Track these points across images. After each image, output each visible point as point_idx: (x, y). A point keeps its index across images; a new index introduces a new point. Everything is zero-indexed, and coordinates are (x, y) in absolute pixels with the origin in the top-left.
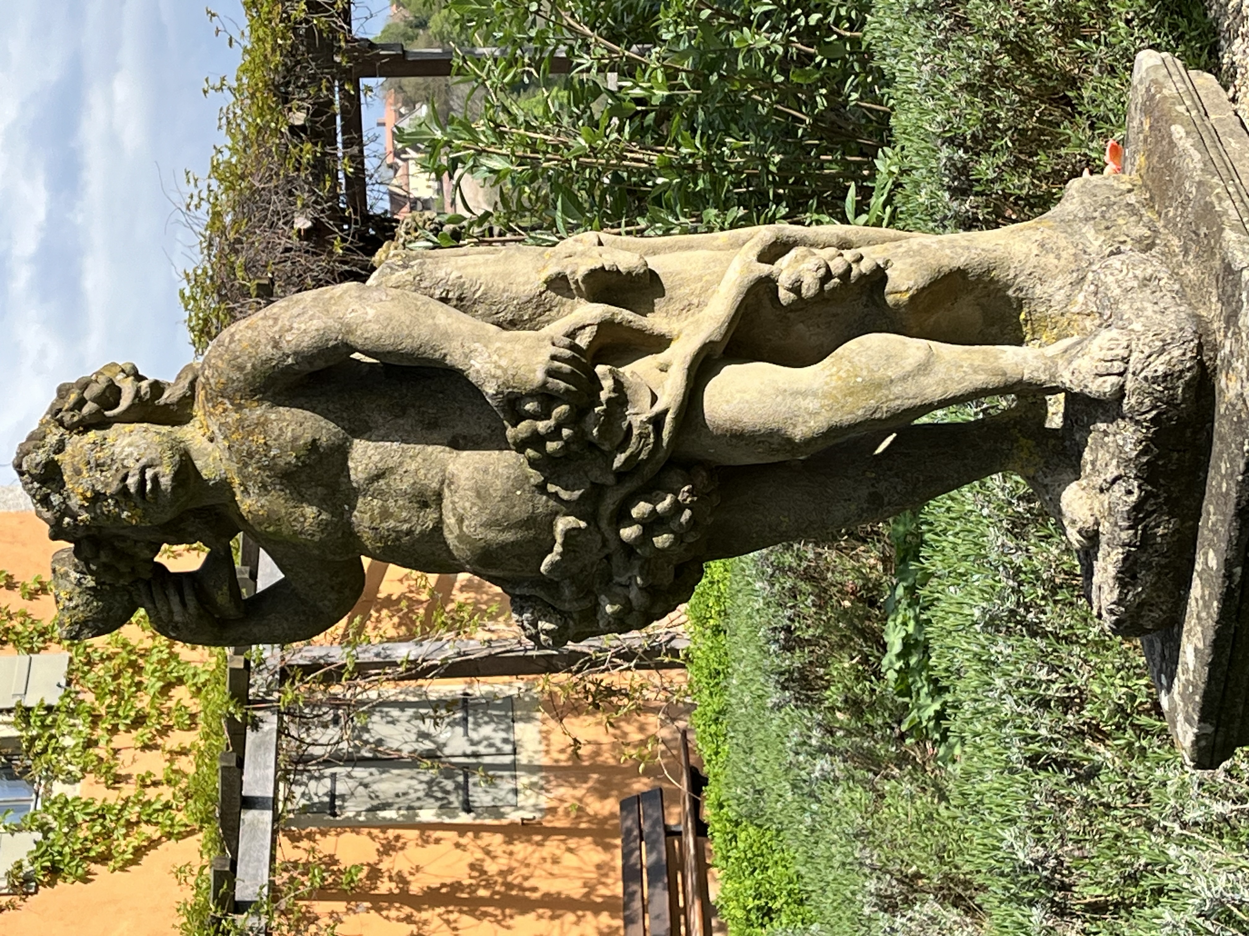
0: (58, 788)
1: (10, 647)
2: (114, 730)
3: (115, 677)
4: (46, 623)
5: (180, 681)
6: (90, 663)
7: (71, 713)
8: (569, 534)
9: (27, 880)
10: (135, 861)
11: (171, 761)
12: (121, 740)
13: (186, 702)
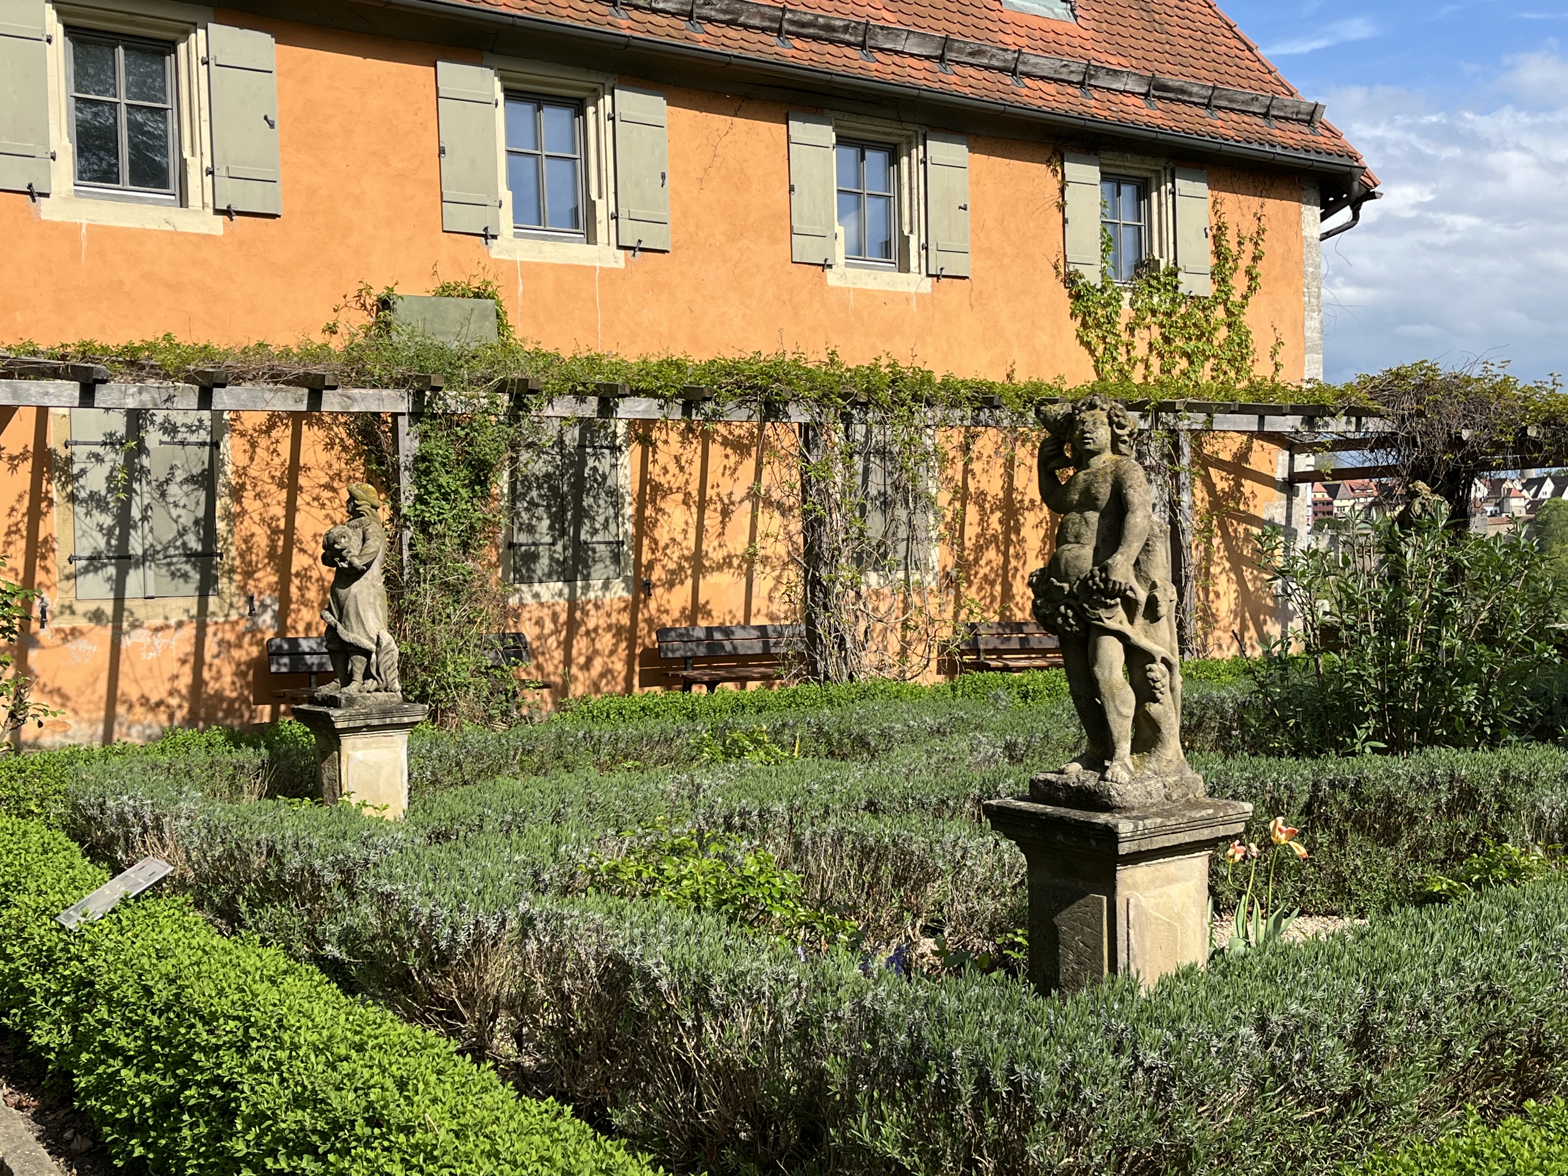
0: (1127, 296)
1: (1216, 261)
2: (1162, 326)
3: (1195, 325)
4: (1230, 282)
5: (1191, 363)
6: (1204, 309)
7: (1173, 300)
8: (1062, 588)
9: (1073, 282)
10: (1082, 342)
11: (1142, 360)
12: (1156, 331)
13: (1178, 367)
